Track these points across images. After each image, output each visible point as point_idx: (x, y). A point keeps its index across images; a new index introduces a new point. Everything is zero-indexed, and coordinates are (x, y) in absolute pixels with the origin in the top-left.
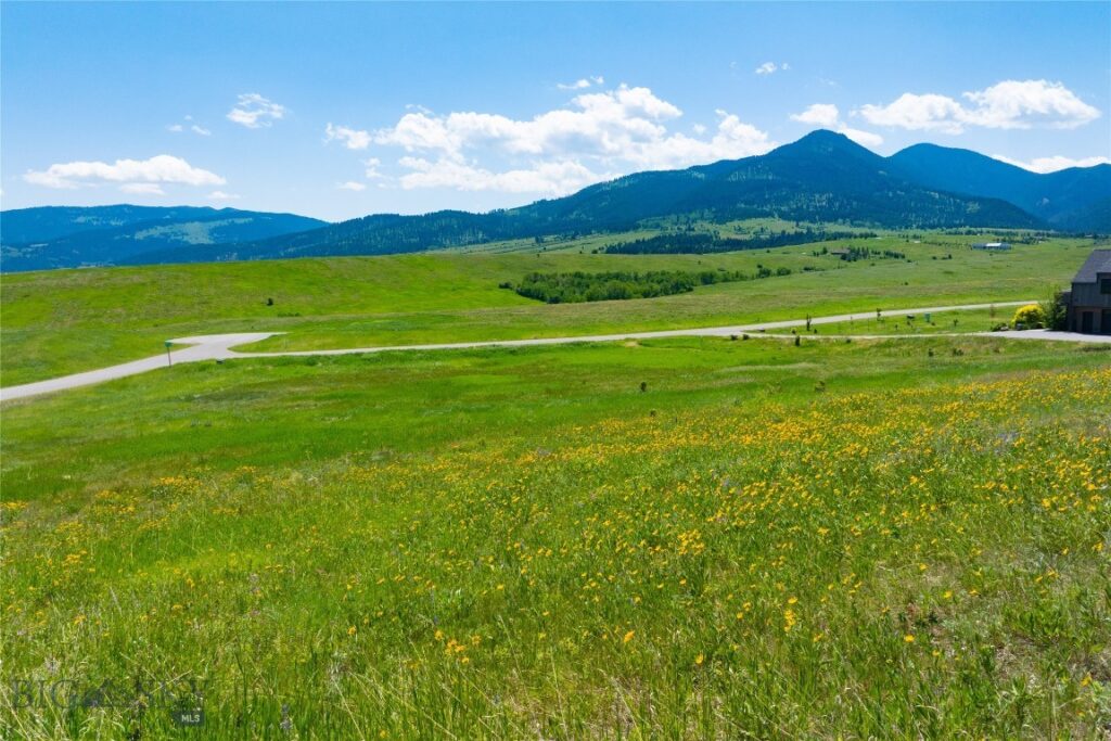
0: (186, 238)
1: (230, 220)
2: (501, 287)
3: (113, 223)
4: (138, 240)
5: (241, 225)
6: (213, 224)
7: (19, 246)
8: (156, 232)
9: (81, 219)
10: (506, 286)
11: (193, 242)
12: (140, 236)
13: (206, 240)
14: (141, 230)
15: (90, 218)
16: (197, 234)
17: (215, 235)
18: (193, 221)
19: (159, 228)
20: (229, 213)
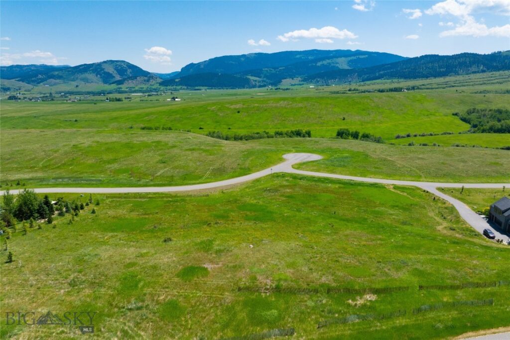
0: (337, 65)
1: (358, 56)
2: (453, 114)
3: (310, 58)
4: (318, 66)
5: (362, 59)
6: (350, 58)
7: (275, 68)
8: (325, 62)
9: (298, 56)
10: (456, 114)
11: (341, 67)
12: (319, 64)
13: (346, 67)
14: (320, 61)
15: (301, 56)
16: (343, 64)
17: (350, 63)
18: (341, 57)
19: (327, 60)
20: (358, 53)
